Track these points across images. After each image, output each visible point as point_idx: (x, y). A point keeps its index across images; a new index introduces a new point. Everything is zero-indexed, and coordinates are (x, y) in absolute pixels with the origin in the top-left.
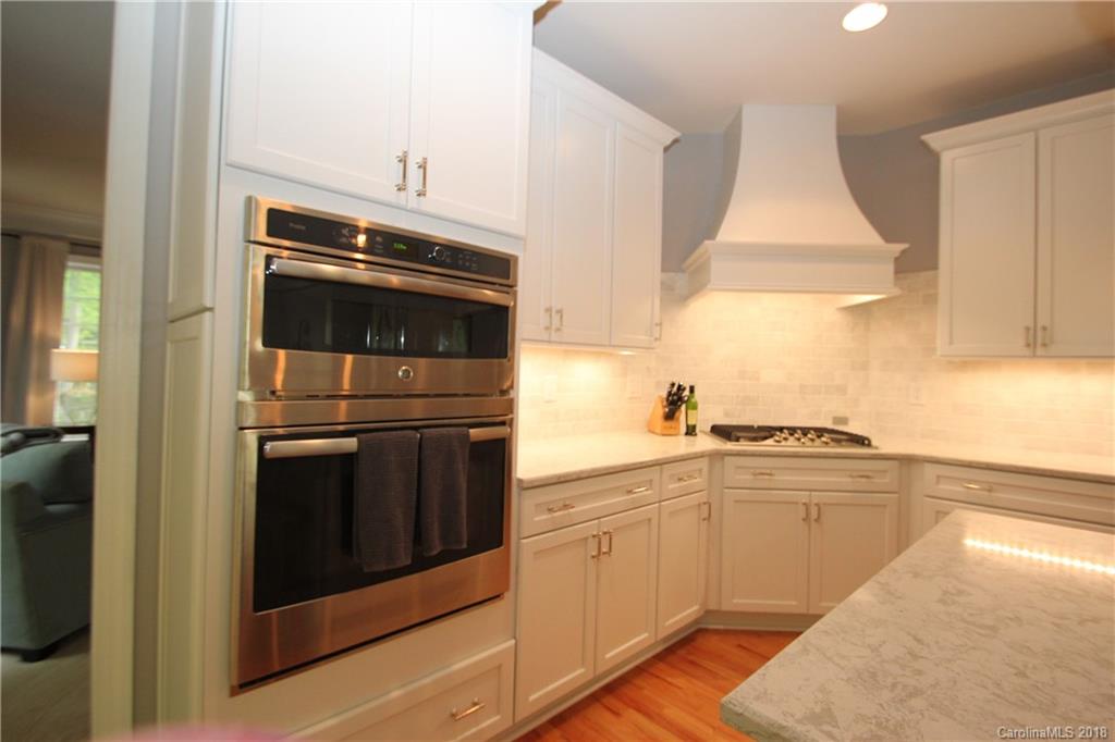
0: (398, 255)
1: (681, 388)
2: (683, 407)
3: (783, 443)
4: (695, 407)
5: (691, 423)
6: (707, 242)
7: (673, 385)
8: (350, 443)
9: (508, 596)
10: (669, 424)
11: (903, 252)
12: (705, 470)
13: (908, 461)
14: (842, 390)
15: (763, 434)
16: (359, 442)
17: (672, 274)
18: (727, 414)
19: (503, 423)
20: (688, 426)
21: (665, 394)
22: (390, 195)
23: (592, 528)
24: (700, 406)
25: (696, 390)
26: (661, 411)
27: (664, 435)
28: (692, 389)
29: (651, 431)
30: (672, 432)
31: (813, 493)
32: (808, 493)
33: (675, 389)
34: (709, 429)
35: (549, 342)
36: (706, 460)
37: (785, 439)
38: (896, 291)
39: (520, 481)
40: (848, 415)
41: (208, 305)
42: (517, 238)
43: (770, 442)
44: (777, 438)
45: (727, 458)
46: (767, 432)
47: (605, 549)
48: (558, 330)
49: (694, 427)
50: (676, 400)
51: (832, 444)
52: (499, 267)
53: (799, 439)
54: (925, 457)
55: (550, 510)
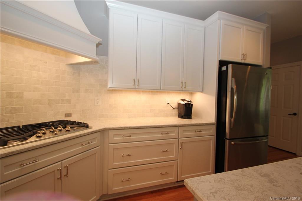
3: (42, 137)
13: (103, 131)
31: (63, 161)
32: (61, 162)
37: (44, 134)
43: (33, 138)
44: (38, 135)
51: (72, 130)
53: (53, 132)
54: (109, 128)
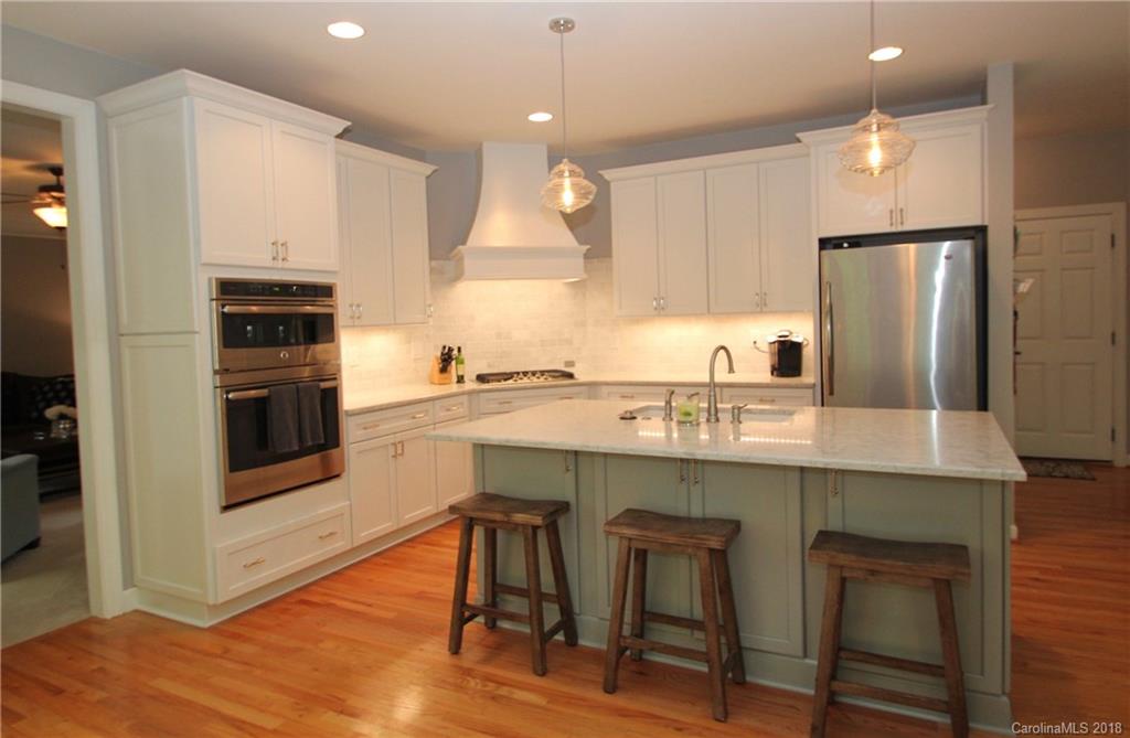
0: (276, 294)
1: (450, 350)
2: (454, 363)
3: (520, 381)
4: (462, 363)
5: (460, 373)
6: (460, 247)
7: (444, 347)
8: (264, 392)
9: (344, 475)
10: (445, 375)
11: (588, 250)
12: (466, 404)
13: (593, 386)
14: (569, 342)
15: (506, 377)
16: (270, 391)
17: (442, 262)
18: (489, 366)
19: (335, 379)
20: (458, 377)
21: (439, 354)
22: (269, 263)
23: (391, 439)
24: (466, 361)
25: (462, 350)
26: (437, 367)
27: (441, 384)
28: (459, 349)
29: (432, 383)
30: (447, 381)
33: (446, 350)
34: (474, 378)
35: (354, 326)
36: (466, 397)
37: (521, 379)
38: (585, 276)
39: (346, 412)
40: (574, 359)
41: (197, 330)
42: (334, 273)
44: (515, 379)
45: (482, 394)
46: (508, 376)
47: (399, 451)
48: (359, 318)
49: (462, 377)
50: (447, 359)
51: (550, 379)
52: (326, 291)
55: (365, 428)
